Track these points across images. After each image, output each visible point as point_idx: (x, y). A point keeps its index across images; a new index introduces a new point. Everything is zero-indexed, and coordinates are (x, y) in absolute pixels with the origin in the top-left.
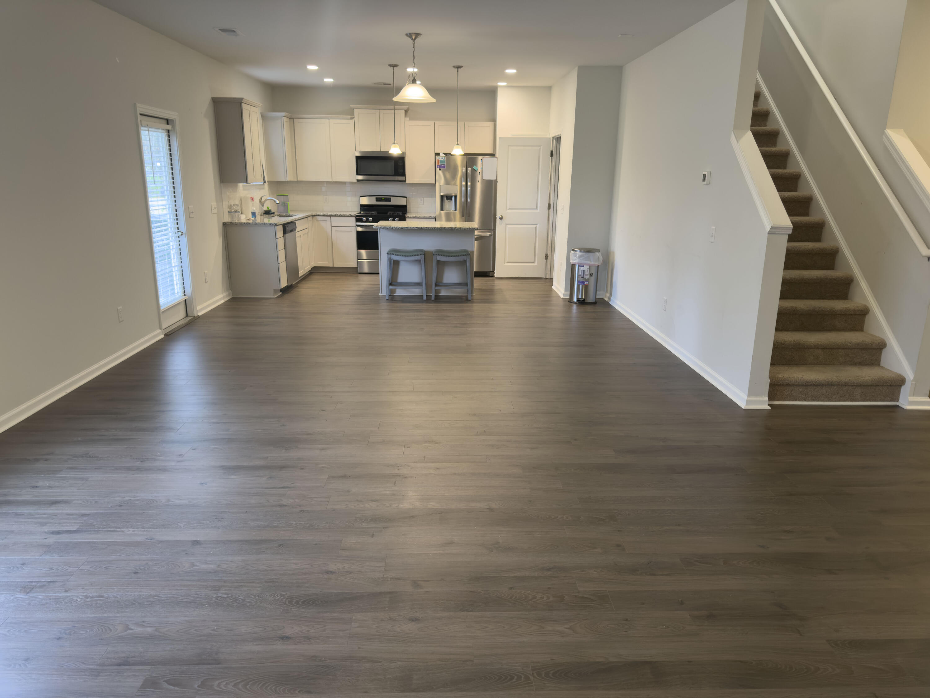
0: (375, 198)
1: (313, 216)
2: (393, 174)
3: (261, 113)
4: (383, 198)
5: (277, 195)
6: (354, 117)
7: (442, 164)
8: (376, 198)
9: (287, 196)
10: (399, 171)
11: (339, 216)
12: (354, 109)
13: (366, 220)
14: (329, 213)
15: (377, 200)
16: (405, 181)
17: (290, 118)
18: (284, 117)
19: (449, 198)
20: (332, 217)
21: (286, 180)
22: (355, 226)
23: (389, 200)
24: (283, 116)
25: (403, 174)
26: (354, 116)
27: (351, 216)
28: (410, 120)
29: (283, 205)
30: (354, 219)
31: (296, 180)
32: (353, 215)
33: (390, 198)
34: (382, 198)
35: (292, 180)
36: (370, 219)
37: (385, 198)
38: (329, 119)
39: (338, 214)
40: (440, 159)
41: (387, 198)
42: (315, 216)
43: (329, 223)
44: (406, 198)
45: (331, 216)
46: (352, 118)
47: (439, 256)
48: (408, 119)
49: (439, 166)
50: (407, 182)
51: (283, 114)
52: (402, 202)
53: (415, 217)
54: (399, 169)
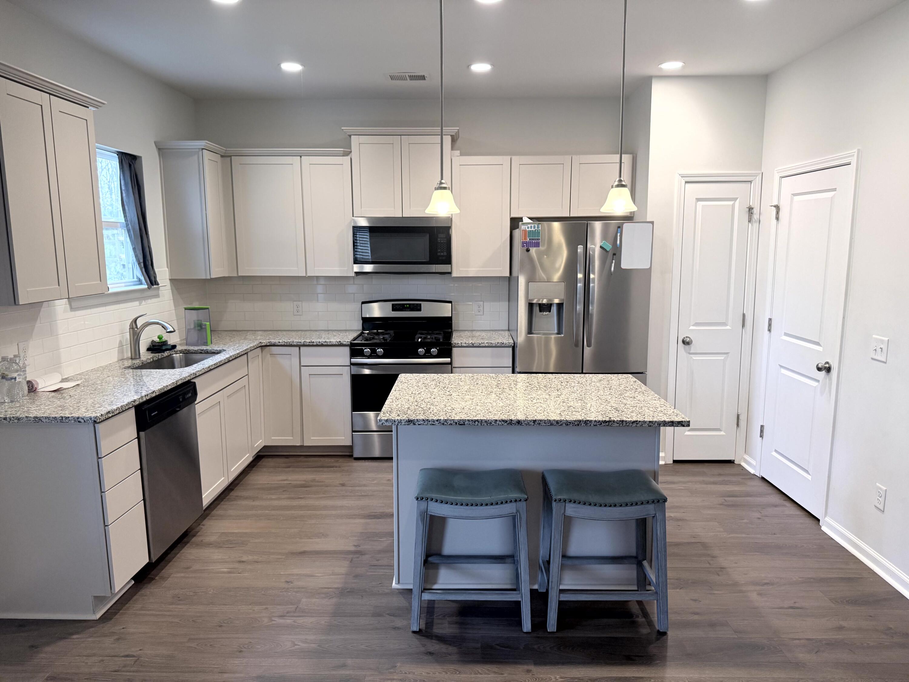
0: (390, 304)
1: (263, 347)
2: (427, 259)
3: (155, 143)
4: (407, 304)
5: (186, 309)
6: (351, 152)
7: (533, 239)
8: (393, 305)
9: (208, 309)
10: (439, 254)
11: (317, 345)
12: (350, 136)
13: (372, 353)
14: (296, 340)
15: (395, 308)
16: (450, 273)
17: (222, 156)
18: (204, 150)
19: (546, 308)
20: (301, 348)
21: (208, 277)
22: (349, 365)
23: (418, 308)
24: (203, 149)
25: (448, 260)
26: (350, 148)
27: (341, 345)
28: (461, 154)
29: (199, 328)
30: (347, 350)
31: (236, 275)
32: (345, 343)
33: (420, 305)
34: (404, 304)
35: (227, 275)
36: (380, 351)
37: (410, 304)
38: (301, 157)
39: (313, 342)
40: (530, 229)
41: (413, 304)
42: (266, 346)
43: (296, 361)
44: (450, 304)
45: (299, 346)
46: (347, 153)
47: (572, 505)
48: (457, 152)
49: (526, 243)
50: (454, 274)
51: (202, 143)
52: (445, 311)
53: (471, 345)
54: (439, 250)
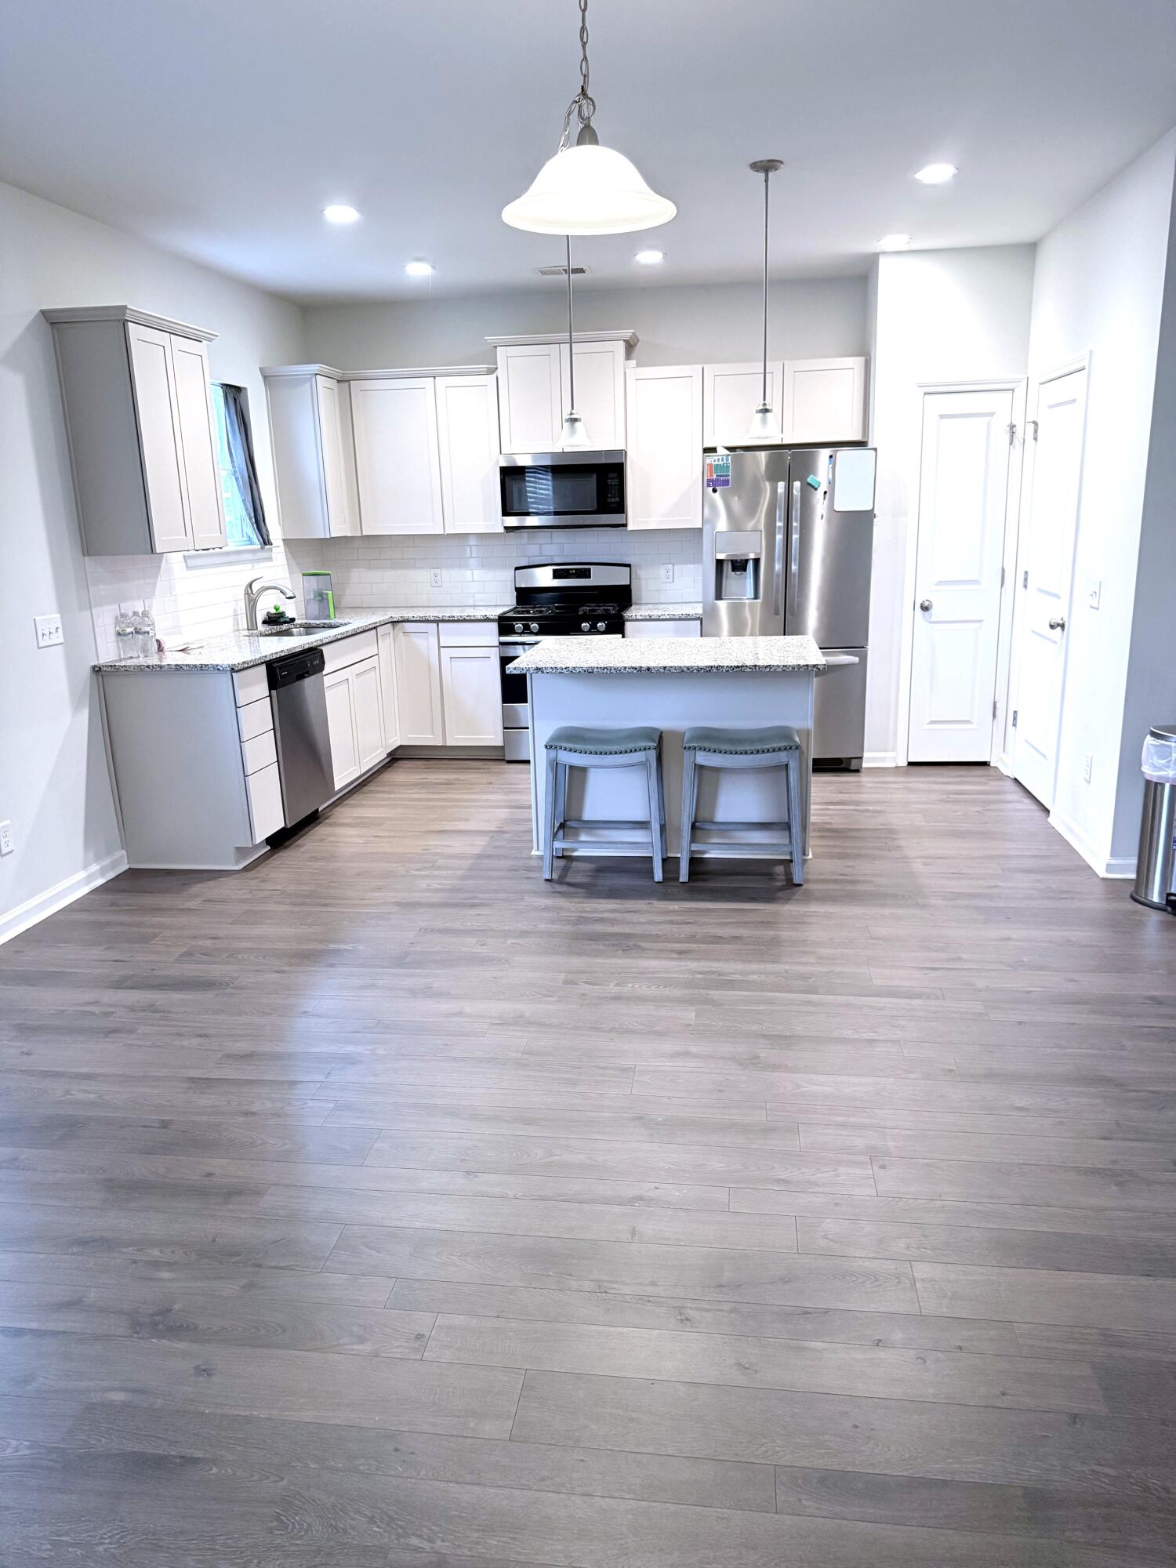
0: (550, 569)
1: (394, 623)
2: (595, 508)
3: (260, 369)
4: (573, 569)
5: (304, 575)
6: (497, 368)
7: (721, 476)
8: (554, 571)
9: (329, 574)
10: (609, 500)
11: (458, 621)
12: (496, 347)
13: (524, 629)
14: (432, 614)
15: (557, 575)
16: (625, 525)
17: (339, 381)
18: (318, 376)
19: (739, 565)
20: (441, 625)
21: (328, 537)
22: (498, 645)
23: (586, 574)
24: (316, 374)
25: (620, 507)
26: (496, 364)
27: (487, 620)
28: (638, 365)
29: (320, 598)
30: (494, 626)
31: (360, 535)
32: (492, 617)
33: (590, 569)
34: (569, 570)
35: (349, 535)
36: (534, 626)
37: (577, 570)
38: (435, 377)
39: (454, 617)
40: (717, 463)
41: (581, 569)
42: (398, 622)
43: (433, 640)
44: (628, 568)
45: (437, 621)
46: (492, 371)
47: (703, 753)
48: (633, 362)
49: (712, 481)
50: (630, 527)
51: (315, 368)
52: (618, 578)
53: (648, 618)
54: (610, 495)
